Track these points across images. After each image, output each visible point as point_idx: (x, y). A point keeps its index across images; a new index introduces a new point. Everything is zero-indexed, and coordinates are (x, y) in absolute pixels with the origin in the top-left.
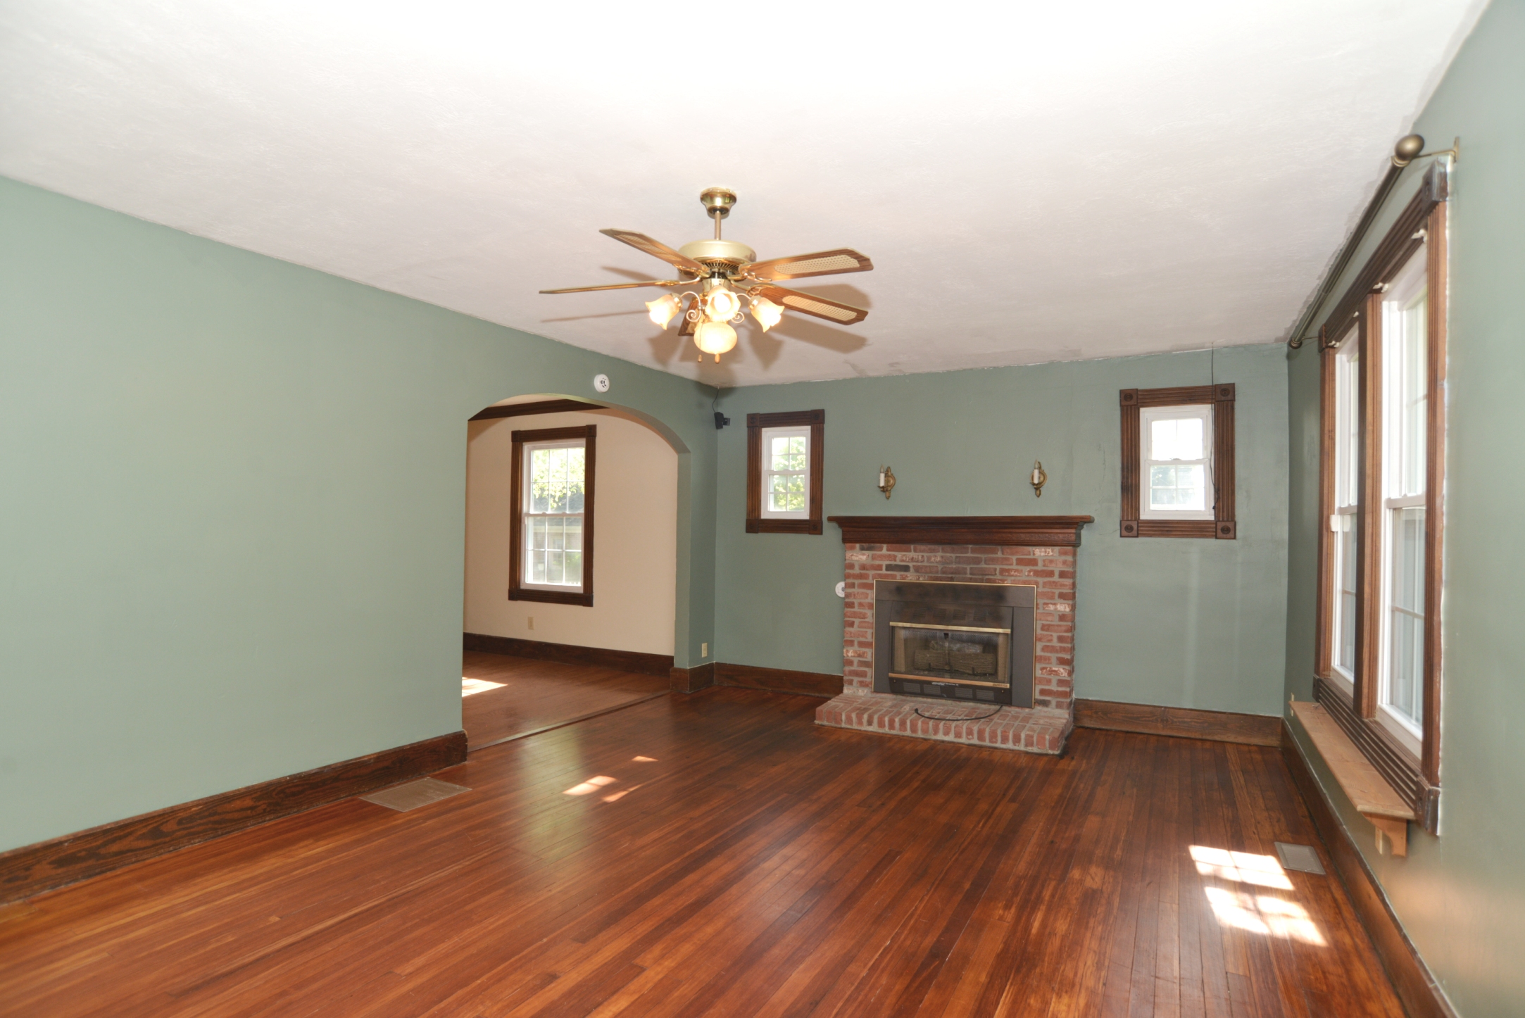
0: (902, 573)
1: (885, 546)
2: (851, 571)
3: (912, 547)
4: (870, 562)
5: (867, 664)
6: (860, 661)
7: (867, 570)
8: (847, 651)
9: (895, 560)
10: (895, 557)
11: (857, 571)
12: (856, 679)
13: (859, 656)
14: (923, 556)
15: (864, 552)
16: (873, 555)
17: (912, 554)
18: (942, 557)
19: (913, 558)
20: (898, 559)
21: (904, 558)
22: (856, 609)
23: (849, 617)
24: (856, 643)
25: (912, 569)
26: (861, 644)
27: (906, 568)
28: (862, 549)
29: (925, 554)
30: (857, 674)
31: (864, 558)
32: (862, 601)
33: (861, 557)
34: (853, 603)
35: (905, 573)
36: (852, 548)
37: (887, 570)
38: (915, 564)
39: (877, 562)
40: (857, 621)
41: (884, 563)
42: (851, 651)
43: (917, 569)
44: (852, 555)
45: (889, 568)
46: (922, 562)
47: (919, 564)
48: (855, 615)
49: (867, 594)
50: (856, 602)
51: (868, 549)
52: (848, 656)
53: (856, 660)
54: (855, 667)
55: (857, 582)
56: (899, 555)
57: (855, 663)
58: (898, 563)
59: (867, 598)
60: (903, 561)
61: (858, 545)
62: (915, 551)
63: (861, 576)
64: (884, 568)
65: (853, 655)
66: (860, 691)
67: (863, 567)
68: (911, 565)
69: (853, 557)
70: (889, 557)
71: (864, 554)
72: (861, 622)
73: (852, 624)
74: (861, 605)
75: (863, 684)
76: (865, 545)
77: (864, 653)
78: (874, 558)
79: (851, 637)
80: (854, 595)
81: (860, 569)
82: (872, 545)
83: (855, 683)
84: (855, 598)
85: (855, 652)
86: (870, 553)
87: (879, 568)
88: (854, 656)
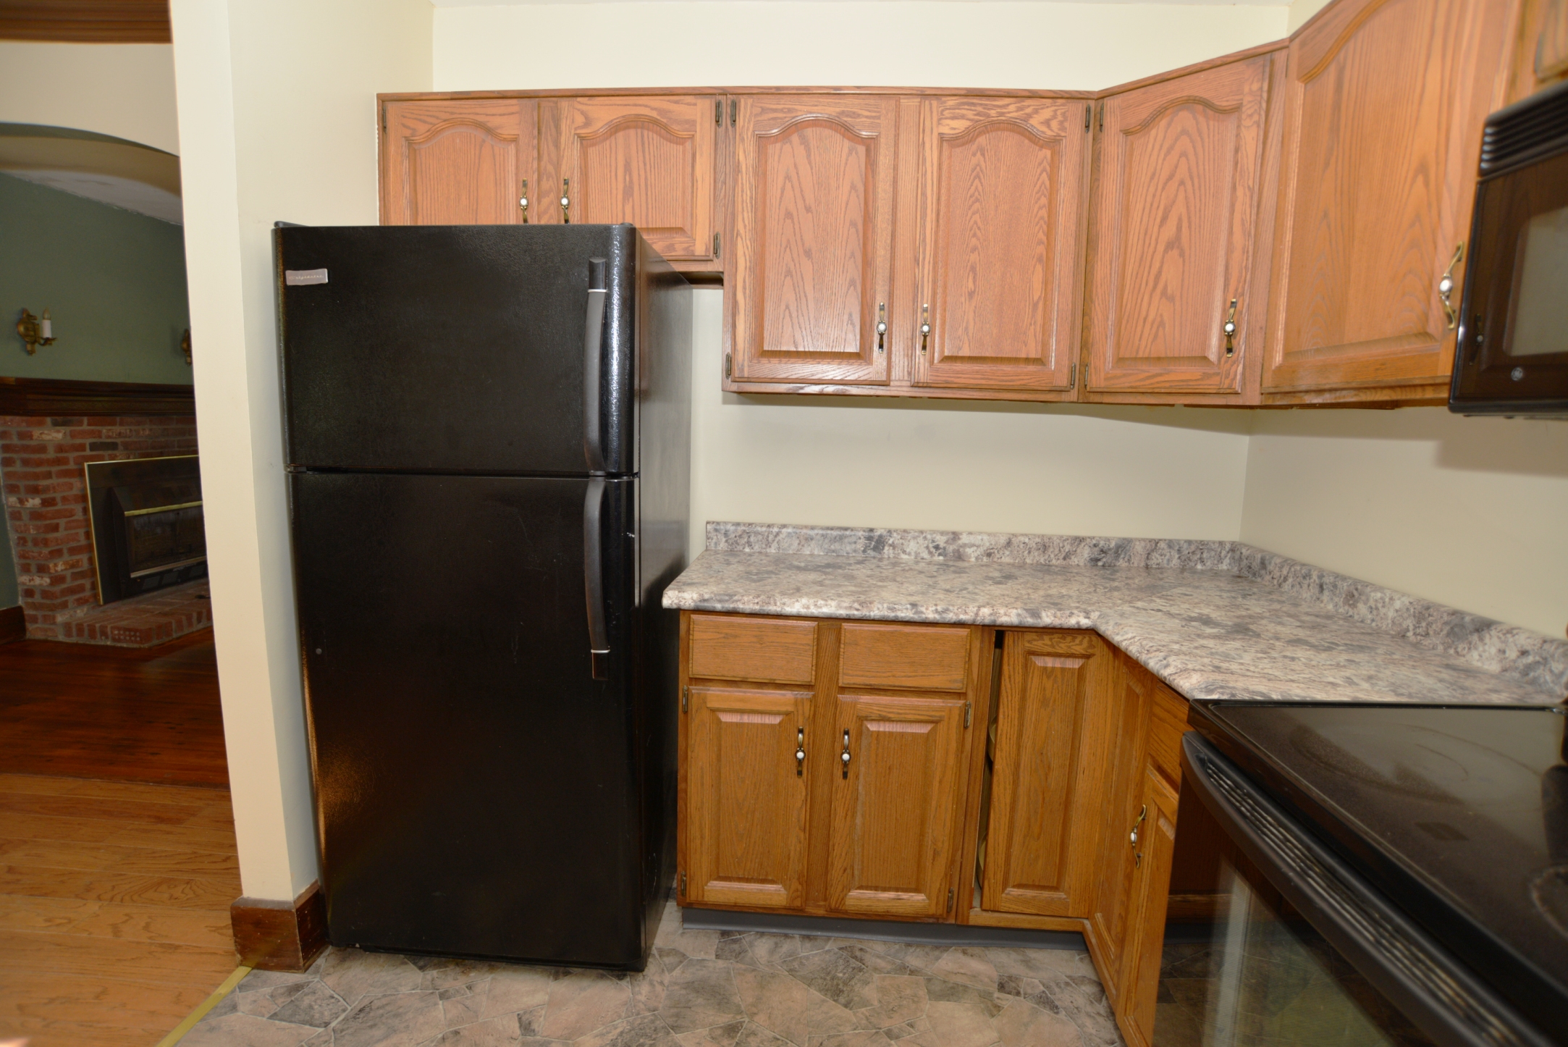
0: (110, 452)
1: (85, 420)
2: (43, 456)
3: (118, 419)
4: (69, 441)
5: (82, 575)
6: (73, 573)
7: (66, 452)
8: (56, 565)
9: (100, 437)
10: (100, 432)
11: (51, 454)
12: (71, 599)
13: (73, 566)
14: (131, 430)
15: (58, 428)
16: (71, 431)
17: (117, 429)
18: (151, 430)
19: (120, 433)
20: (103, 436)
21: (111, 434)
22: (60, 507)
23: (51, 519)
24: (65, 551)
25: (120, 447)
26: (73, 551)
27: (113, 446)
28: (55, 424)
29: (133, 428)
30: (72, 591)
31: (60, 436)
32: (65, 494)
33: (55, 435)
34: (54, 499)
35: (115, 452)
36: (41, 424)
37: (92, 449)
38: (122, 440)
39: (78, 441)
40: (62, 522)
41: (88, 441)
42: (61, 563)
43: (127, 446)
44: (41, 434)
45: (94, 447)
46: (130, 437)
47: (127, 440)
48: (59, 514)
49: (71, 484)
50: (58, 496)
51: (64, 424)
52: (56, 571)
53: (68, 574)
54: (69, 583)
55: (54, 469)
56: (104, 430)
57: (69, 579)
58: (104, 440)
59: (71, 489)
60: (109, 437)
61: (49, 420)
62: (121, 424)
63: (58, 461)
64: (88, 447)
65: (63, 568)
66: (78, 611)
67: (60, 448)
68: (119, 441)
69: (44, 436)
70: (92, 433)
71: (58, 431)
72: (69, 522)
73: (55, 528)
74: (65, 499)
75: (81, 602)
76: (60, 419)
77: (78, 561)
78: (73, 435)
79: (58, 544)
80: (54, 488)
81: (56, 452)
82: (70, 418)
83: (70, 605)
84: (55, 492)
85: (65, 563)
86: (68, 429)
87: (81, 447)
88: (66, 569)
